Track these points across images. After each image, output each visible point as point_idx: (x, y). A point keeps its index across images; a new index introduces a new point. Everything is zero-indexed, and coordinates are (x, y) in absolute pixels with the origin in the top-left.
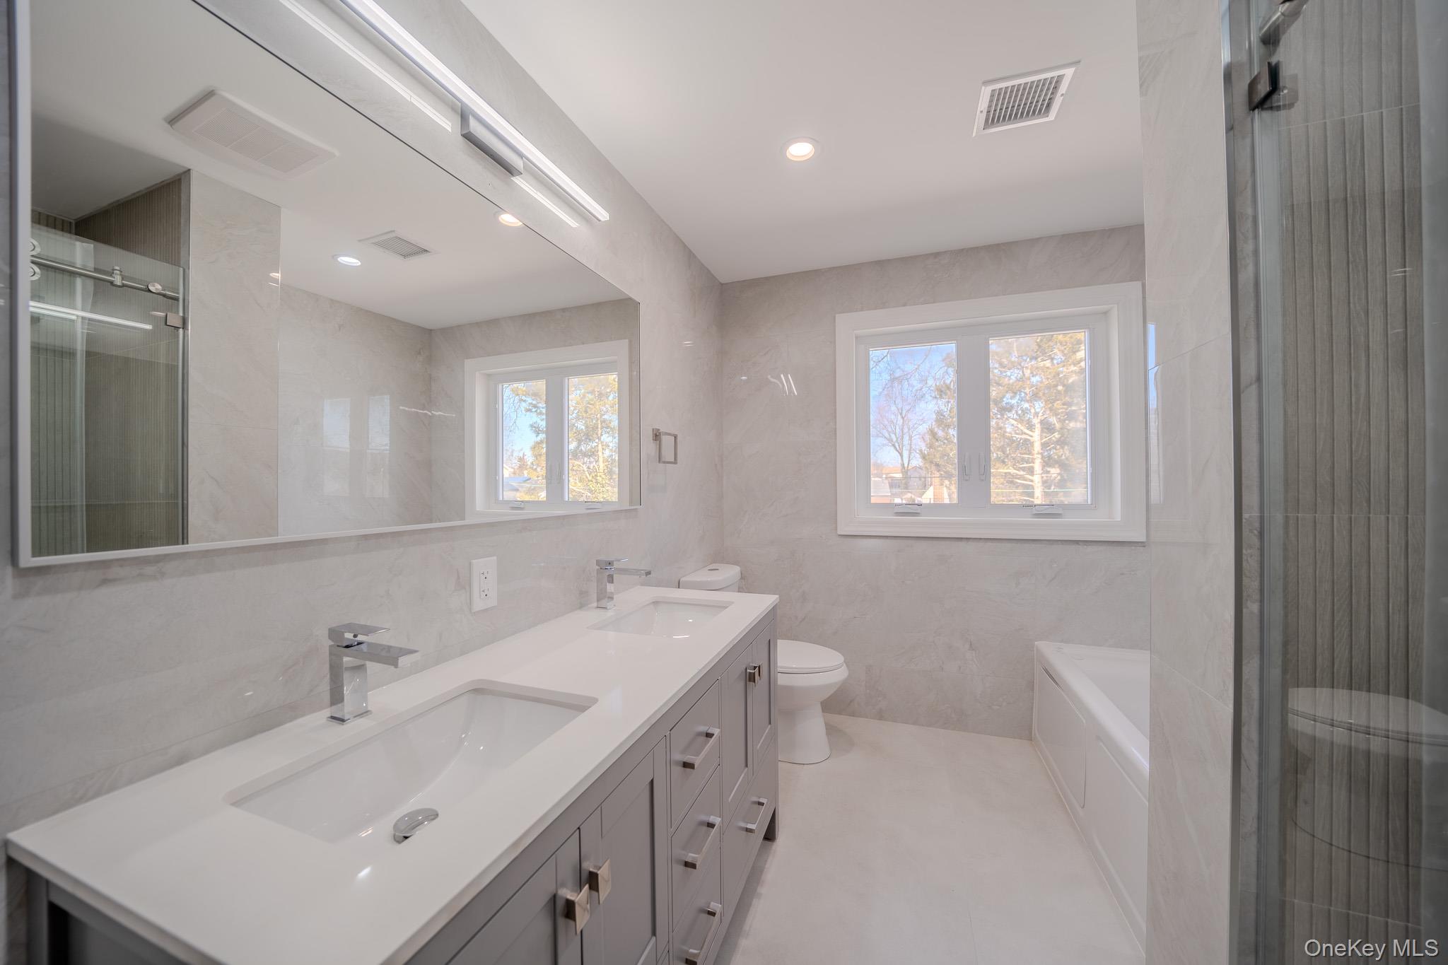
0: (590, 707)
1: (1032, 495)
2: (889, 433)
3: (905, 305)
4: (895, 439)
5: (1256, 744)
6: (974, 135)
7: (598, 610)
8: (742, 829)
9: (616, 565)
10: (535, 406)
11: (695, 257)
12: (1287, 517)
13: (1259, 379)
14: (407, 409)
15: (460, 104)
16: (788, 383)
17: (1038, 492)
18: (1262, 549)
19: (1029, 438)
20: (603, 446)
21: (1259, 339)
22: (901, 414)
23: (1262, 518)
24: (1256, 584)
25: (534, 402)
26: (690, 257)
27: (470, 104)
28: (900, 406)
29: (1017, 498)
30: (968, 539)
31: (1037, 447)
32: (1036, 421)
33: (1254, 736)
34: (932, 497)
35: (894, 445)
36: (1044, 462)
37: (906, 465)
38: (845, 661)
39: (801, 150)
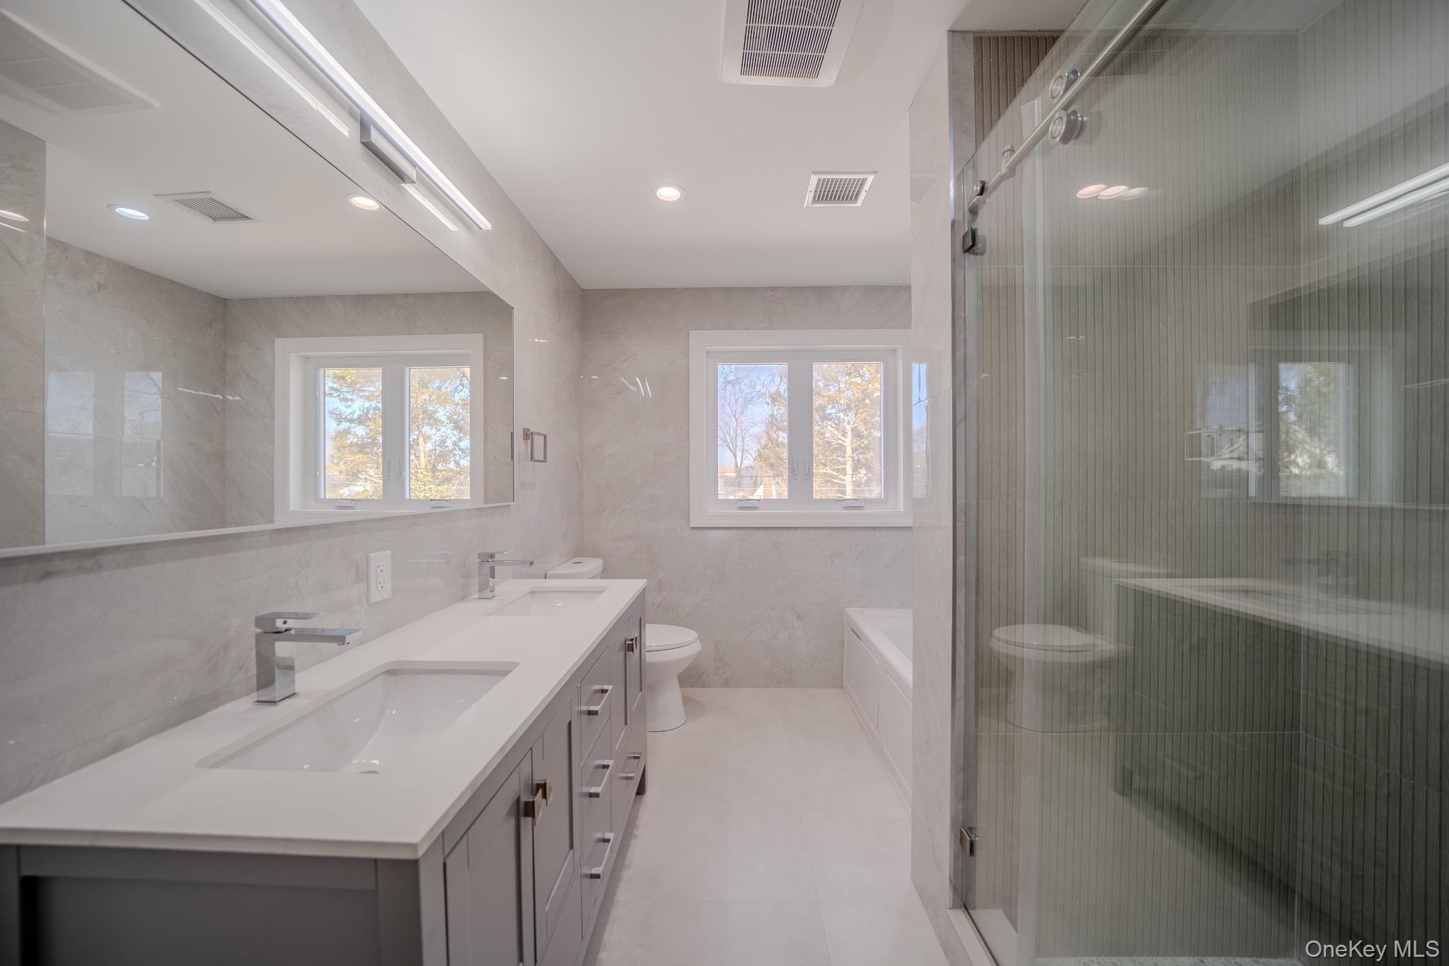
0: (511, 671)
1: (844, 492)
2: (724, 433)
3: (747, 329)
4: (729, 440)
5: (963, 643)
6: (805, 206)
7: (480, 600)
8: (622, 778)
9: (497, 557)
10: (336, 390)
11: (560, 263)
12: (978, 503)
13: (965, 419)
14: (192, 392)
15: (359, 111)
16: (643, 388)
17: (849, 490)
18: (966, 522)
19: (843, 443)
20: (424, 438)
21: (965, 393)
22: (735, 416)
23: (966, 503)
24: (963, 544)
25: (335, 386)
26: (555, 264)
27: (370, 114)
28: (733, 409)
29: (833, 495)
30: (796, 528)
31: (849, 451)
32: (848, 428)
33: (963, 638)
34: (762, 494)
35: (728, 446)
36: (855, 464)
37: (739, 465)
38: (698, 637)
39: (669, 193)
